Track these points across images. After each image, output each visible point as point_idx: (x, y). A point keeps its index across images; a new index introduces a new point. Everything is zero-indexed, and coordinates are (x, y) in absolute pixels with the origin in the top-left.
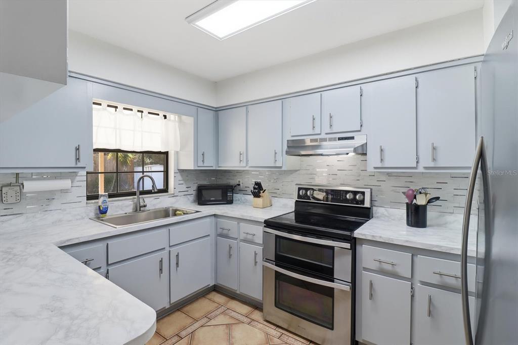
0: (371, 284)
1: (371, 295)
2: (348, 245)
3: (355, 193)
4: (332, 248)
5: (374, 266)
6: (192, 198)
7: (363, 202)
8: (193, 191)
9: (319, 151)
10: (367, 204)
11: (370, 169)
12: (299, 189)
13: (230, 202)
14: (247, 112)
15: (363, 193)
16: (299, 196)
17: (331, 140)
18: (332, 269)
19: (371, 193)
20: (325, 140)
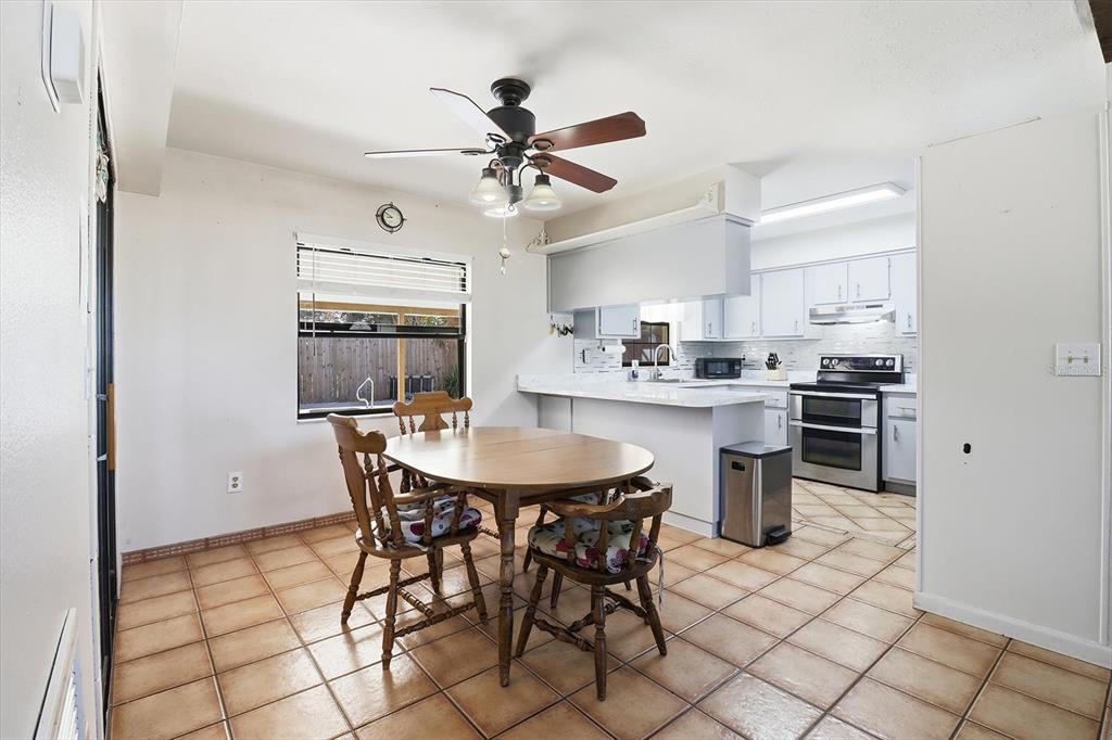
0: (896, 429)
1: (896, 439)
2: (874, 397)
3: (885, 359)
4: (859, 400)
5: (898, 413)
6: (692, 372)
7: (893, 367)
8: (691, 365)
9: (842, 320)
10: (897, 369)
11: (899, 334)
12: (823, 359)
13: (739, 376)
14: (761, 280)
15: (893, 359)
16: (823, 366)
17: (858, 307)
18: (860, 419)
19: (903, 359)
20: (852, 308)
